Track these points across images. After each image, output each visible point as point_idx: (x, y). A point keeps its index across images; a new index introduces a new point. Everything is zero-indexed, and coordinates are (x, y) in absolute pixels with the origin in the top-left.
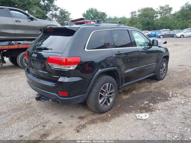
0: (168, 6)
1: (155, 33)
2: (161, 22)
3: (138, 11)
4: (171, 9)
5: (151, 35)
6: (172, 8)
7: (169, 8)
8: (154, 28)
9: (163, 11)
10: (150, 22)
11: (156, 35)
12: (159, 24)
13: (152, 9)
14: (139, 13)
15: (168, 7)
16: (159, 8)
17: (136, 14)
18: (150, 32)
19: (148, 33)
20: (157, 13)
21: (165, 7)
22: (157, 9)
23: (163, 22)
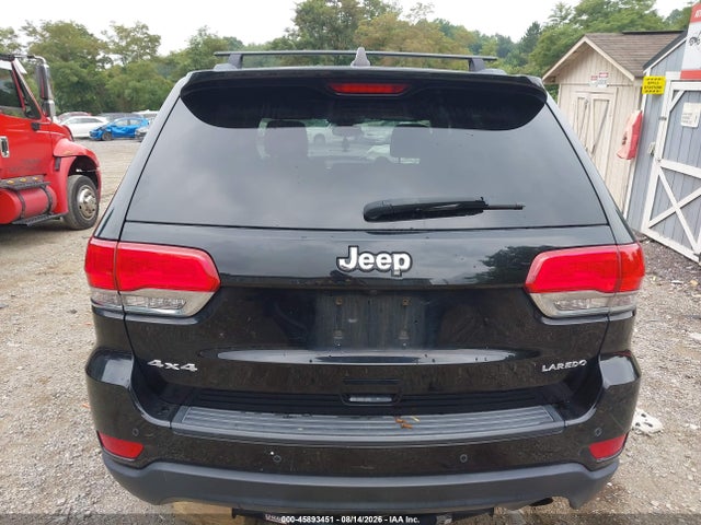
0: (144, 27)
1: (125, 123)
2: (131, 84)
3: (25, 28)
4: (155, 40)
5: (114, 129)
6: (159, 38)
7: (149, 36)
8: (107, 104)
9: (128, 44)
10: (88, 79)
11: (133, 130)
12: (127, 92)
13: (83, 32)
14: (32, 39)
15: (144, 30)
16: (112, 32)
17: (19, 41)
18: (104, 121)
19: (96, 121)
20: (105, 47)
21: (135, 30)
22: (105, 33)
23: (138, 85)
